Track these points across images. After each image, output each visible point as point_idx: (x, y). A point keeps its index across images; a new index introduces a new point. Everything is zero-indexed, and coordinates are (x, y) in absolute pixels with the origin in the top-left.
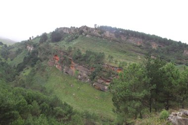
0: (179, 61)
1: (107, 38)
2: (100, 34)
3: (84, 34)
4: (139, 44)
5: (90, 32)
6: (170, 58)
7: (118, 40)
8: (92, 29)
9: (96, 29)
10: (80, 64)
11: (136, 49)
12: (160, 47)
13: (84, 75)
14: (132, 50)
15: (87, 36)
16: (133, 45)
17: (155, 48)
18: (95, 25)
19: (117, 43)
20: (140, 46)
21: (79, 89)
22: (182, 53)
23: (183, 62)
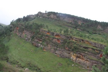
0: (95, 32)
1: (52, 18)
2: (48, 16)
3: (38, 16)
4: (70, 22)
5: (42, 15)
6: (89, 30)
7: (58, 19)
8: (44, 14)
9: (46, 13)
10: (28, 31)
11: (68, 25)
12: (84, 23)
13: (29, 37)
14: (66, 25)
15: (40, 17)
16: (67, 22)
17: (80, 24)
18: (46, 11)
19: (57, 21)
20: (71, 23)
21: (23, 46)
22: (97, 27)
23: (97, 32)
